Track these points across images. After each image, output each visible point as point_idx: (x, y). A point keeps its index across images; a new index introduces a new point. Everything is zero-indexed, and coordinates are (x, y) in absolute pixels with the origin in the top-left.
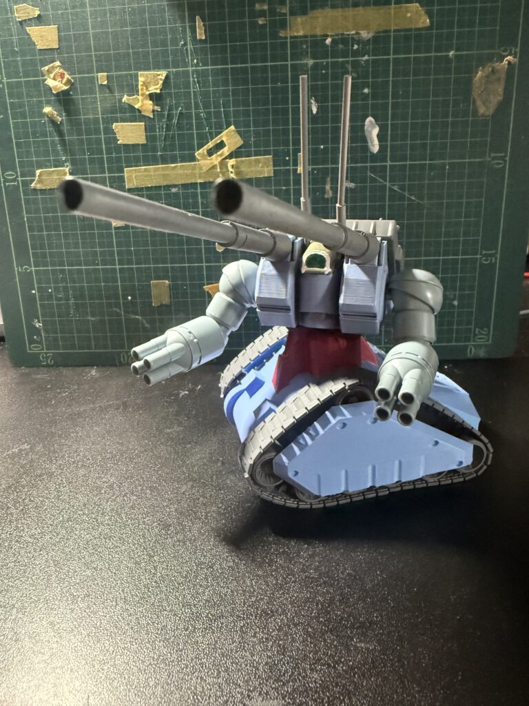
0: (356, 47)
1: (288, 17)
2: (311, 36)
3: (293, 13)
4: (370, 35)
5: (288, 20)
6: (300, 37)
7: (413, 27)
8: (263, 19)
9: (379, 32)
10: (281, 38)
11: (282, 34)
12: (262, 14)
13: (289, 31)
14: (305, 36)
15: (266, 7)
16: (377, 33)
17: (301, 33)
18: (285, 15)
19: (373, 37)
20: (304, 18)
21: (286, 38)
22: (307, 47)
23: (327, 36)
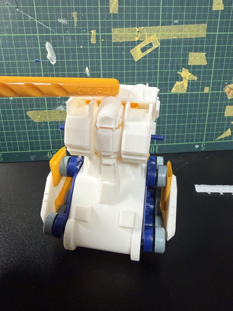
4: (58, 108)
9: (53, 109)
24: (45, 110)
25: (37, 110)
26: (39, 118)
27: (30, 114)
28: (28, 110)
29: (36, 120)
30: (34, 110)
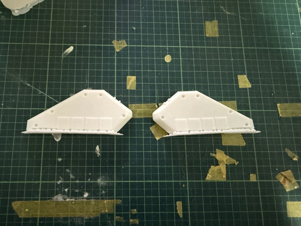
0: (66, 190)
1: (115, 213)
2: (98, 199)
3: (111, 215)
4: (55, 197)
5: (115, 211)
6: (106, 199)
7: (24, 201)
8: (133, 213)
9: (49, 199)
10: (120, 199)
11: (119, 202)
12: (134, 216)
13: (115, 203)
14: (103, 199)
15: (131, 220)
16: (51, 199)
17: (105, 201)
18: (117, 215)
19: (54, 196)
20: (103, 212)
21: (116, 199)
22: (102, 192)
23: (87, 198)
24: (38, 200)
25: (26, 200)
26: (27, 212)
27: (16, 205)
28: (14, 200)
29: (22, 215)
30: (22, 200)
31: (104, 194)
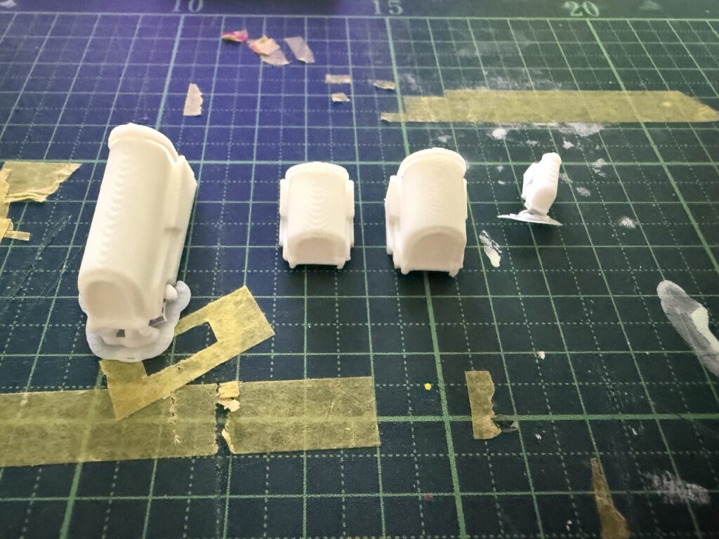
0: (568, 145)
1: (399, 96)
2: (457, 124)
3: (407, 90)
5: (399, 100)
6: (432, 124)
7: (688, 121)
8: (343, 95)
9: (614, 126)
10: (385, 122)
11: (388, 117)
13: (402, 115)
14: (441, 124)
15: (348, 81)
17: (432, 119)
18: (392, 92)
19: (601, 131)
20: (436, 99)
21: (397, 123)
23: (494, 126)
24: (649, 125)
25: (685, 125)
26: (663, 100)
29: (675, 95)
30: (695, 125)
31: (440, 135)
